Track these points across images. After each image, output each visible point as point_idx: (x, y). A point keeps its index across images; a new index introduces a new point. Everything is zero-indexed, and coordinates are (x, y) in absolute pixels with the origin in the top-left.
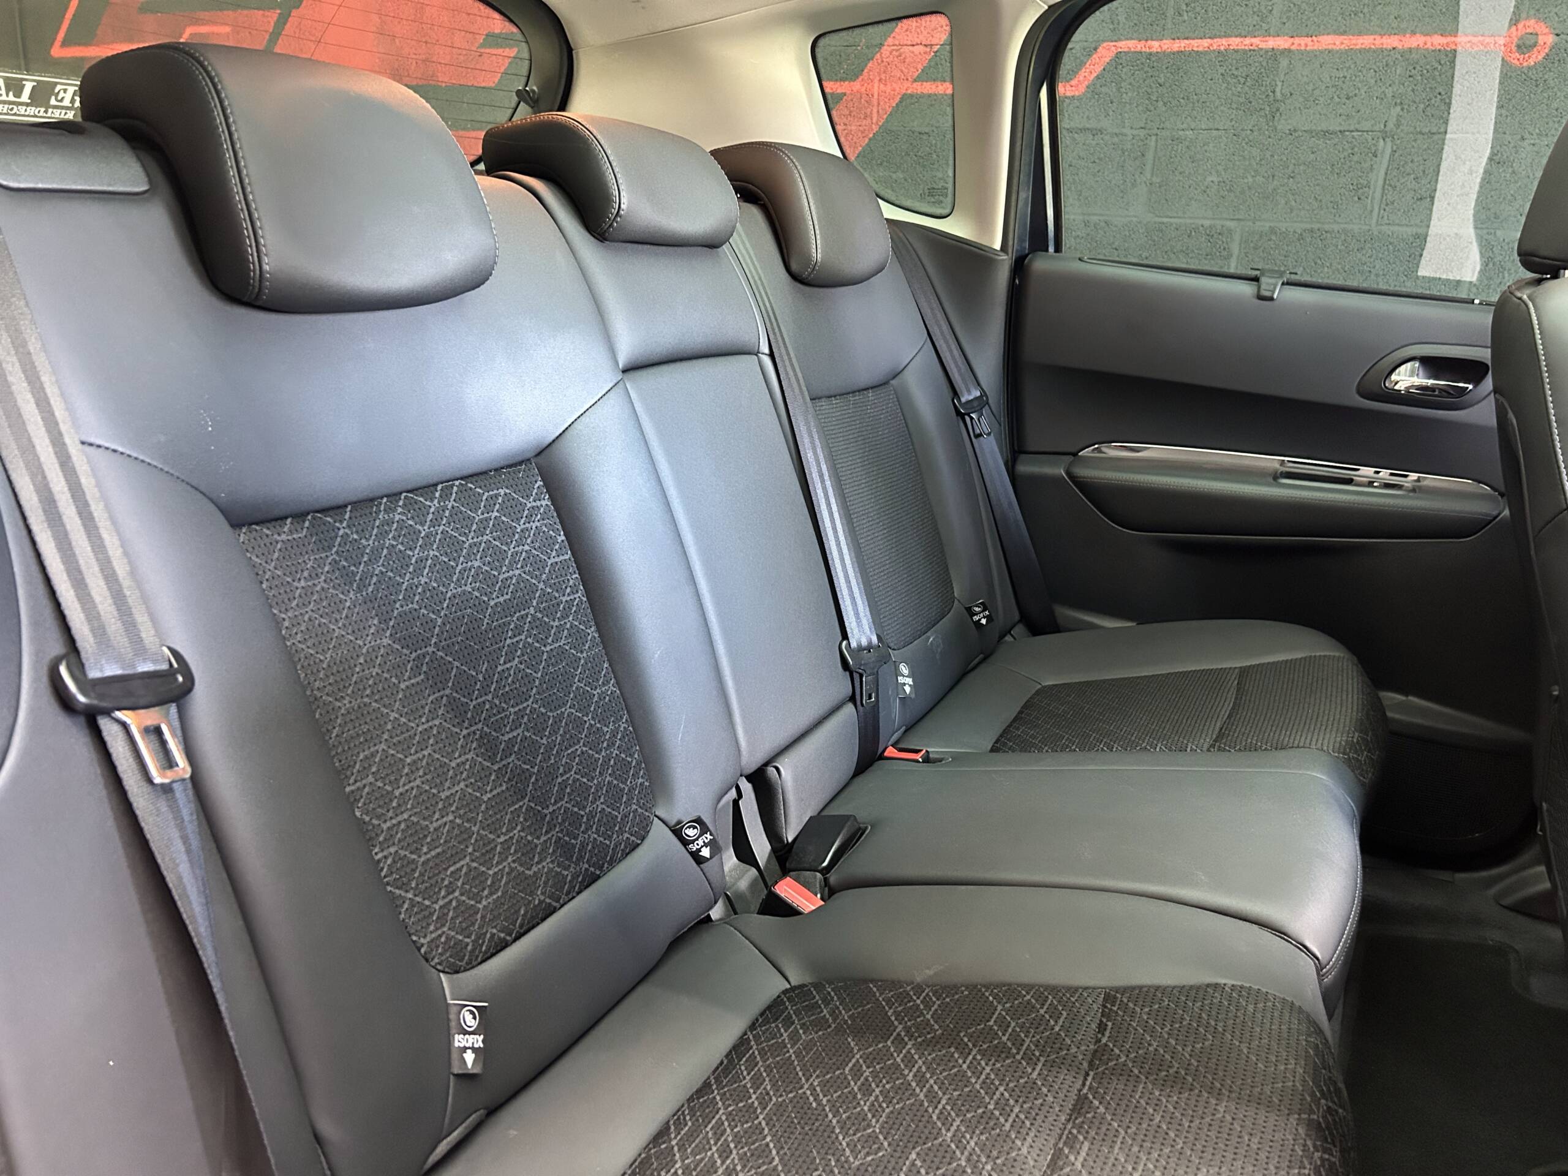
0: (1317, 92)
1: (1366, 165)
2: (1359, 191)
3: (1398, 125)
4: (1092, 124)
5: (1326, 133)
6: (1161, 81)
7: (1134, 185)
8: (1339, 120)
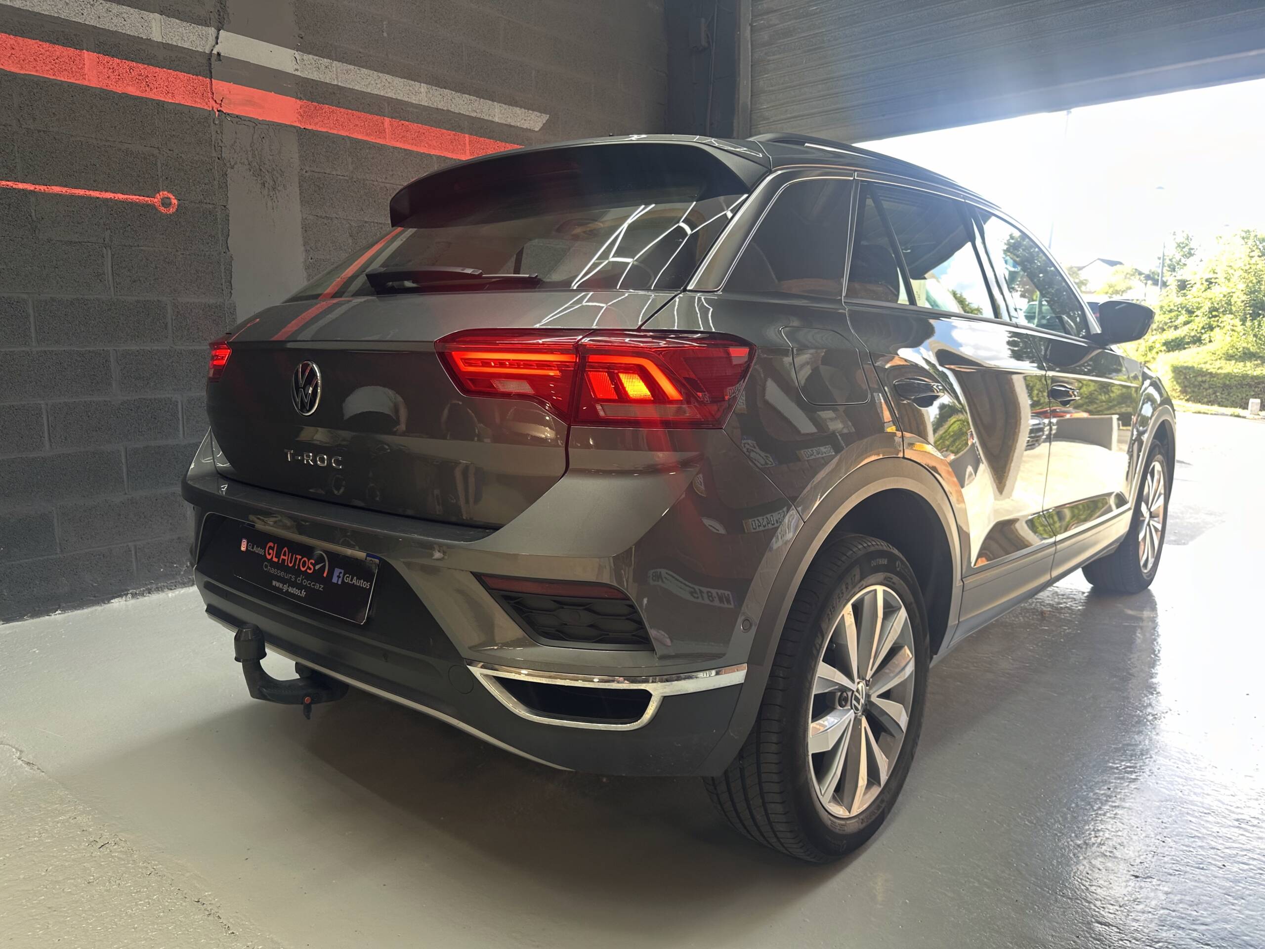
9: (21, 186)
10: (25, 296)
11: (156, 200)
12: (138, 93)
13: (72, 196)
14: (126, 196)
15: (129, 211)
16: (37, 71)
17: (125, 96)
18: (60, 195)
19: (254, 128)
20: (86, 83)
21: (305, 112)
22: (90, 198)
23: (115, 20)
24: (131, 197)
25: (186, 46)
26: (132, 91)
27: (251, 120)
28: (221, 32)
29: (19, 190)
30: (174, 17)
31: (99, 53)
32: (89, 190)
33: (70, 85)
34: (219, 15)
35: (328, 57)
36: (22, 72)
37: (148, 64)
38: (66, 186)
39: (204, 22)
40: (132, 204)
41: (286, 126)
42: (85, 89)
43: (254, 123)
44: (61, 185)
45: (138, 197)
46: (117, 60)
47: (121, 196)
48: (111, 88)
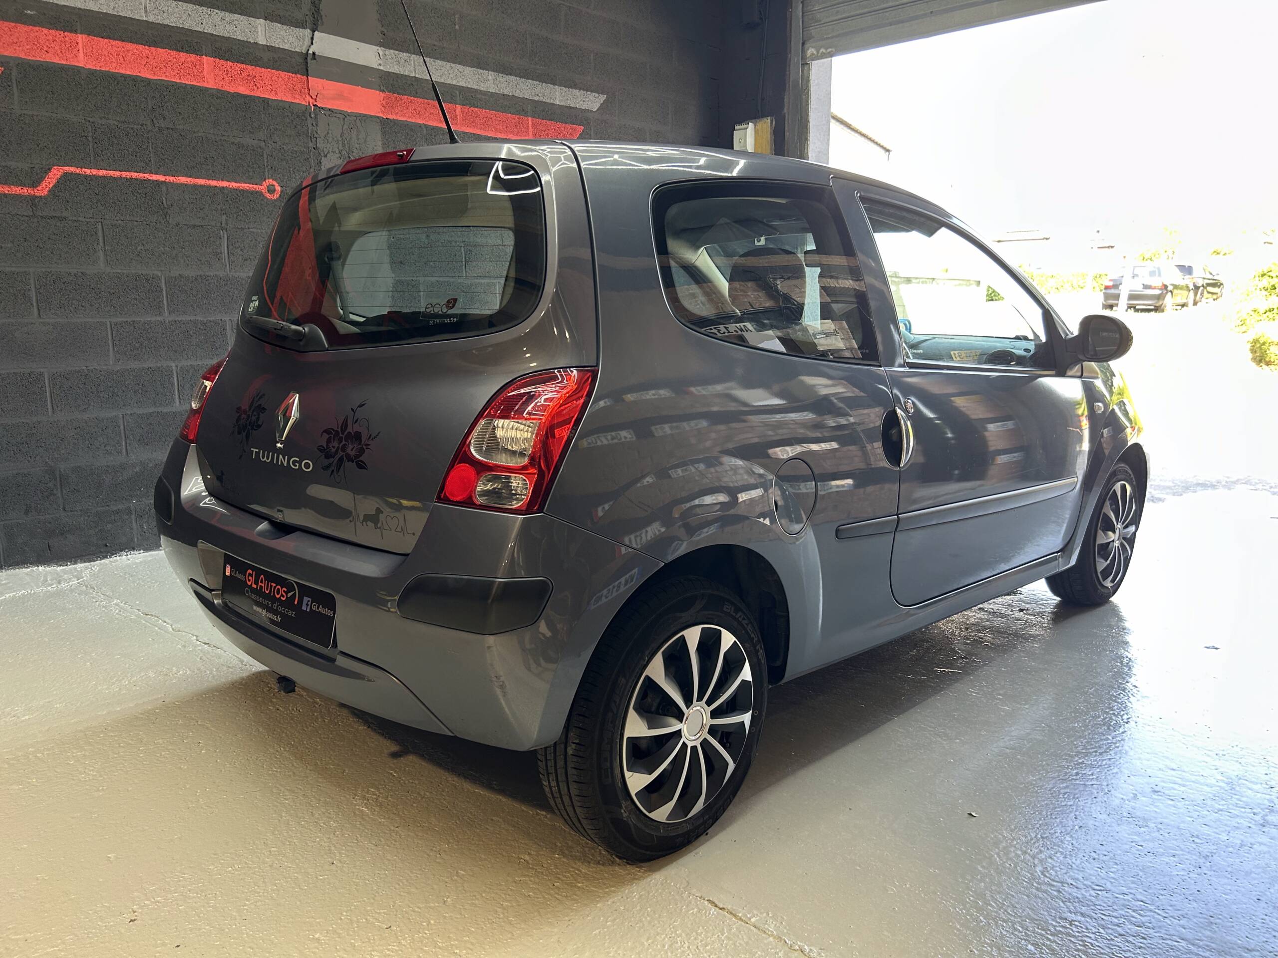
0: (184, 205)
1: (218, 243)
2: (217, 255)
3: (227, 224)
4: (58, 214)
5: (194, 226)
6: (97, 192)
7: (95, 252)
8: (199, 220)
9: (155, 177)
10: (159, 274)
11: (263, 188)
12: (247, 93)
13: (195, 186)
14: (238, 185)
15: (241, 198)
16: (166, 76)
17: (238, 95)
18: (186, 185)
19: (344, 119)
20: (205, 85)
21: (387, 103)
22: (210, 187)
23: (228, 27)
24: (243, 185)
25: (286, 47)
26: (243, 90)
27: (341, 112)
28: (316, 33)
29: (153, 181)
30: (276, 21)
31: (216, 57)
32: (209, 180)
33: (192, 87)
34: (314, 18)
35: (408, 51)
36: (155, 78)
37: (256, 66)
38: (190, 177)
39: (301, 25)
40: (243, 191)
41: (371, 116)
42: (203, 90)
43: (345, 115)
44: (186, 176)
45: (248, 185)
46: (230, 63)
47: (234, 185)
48: (226, 88)
